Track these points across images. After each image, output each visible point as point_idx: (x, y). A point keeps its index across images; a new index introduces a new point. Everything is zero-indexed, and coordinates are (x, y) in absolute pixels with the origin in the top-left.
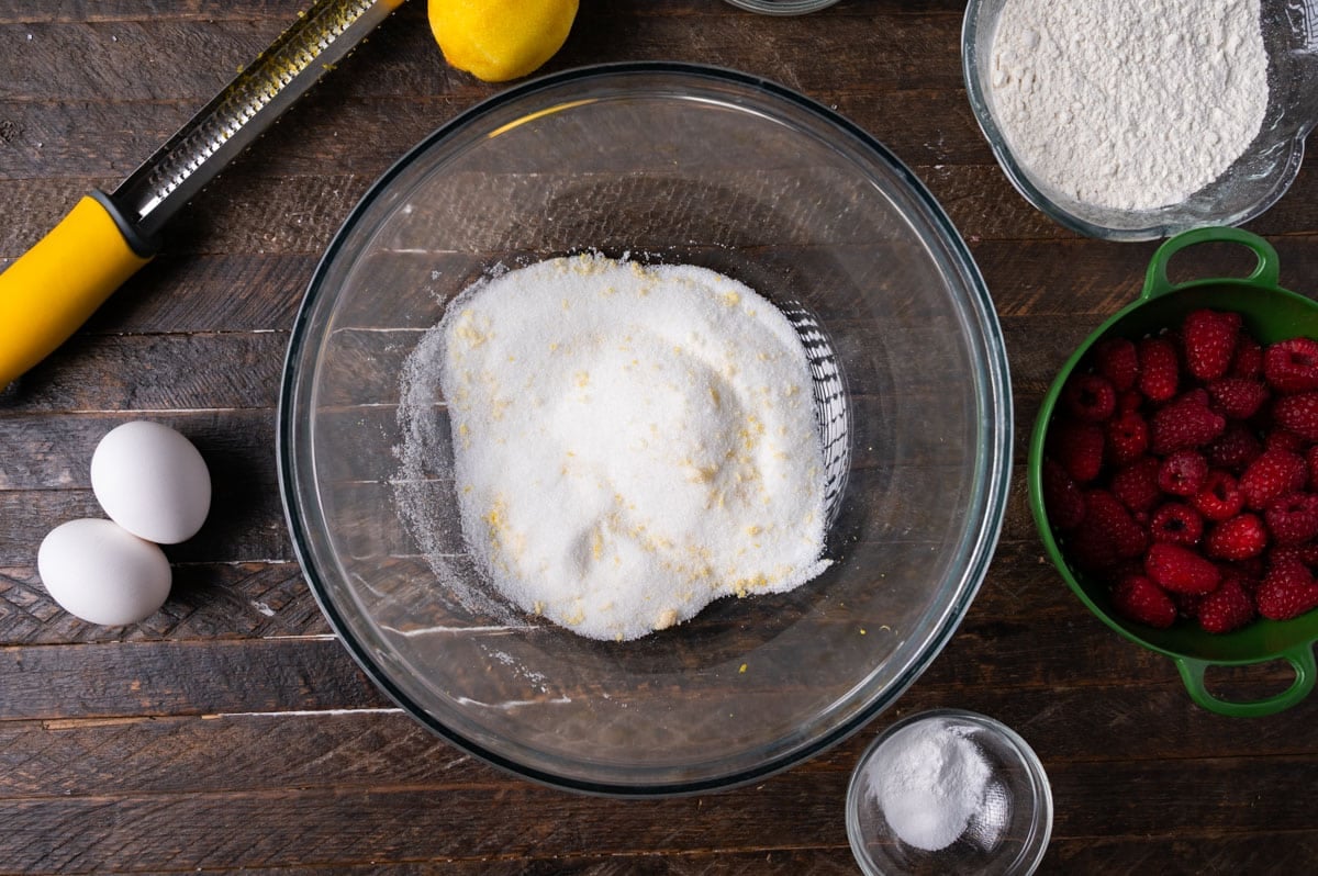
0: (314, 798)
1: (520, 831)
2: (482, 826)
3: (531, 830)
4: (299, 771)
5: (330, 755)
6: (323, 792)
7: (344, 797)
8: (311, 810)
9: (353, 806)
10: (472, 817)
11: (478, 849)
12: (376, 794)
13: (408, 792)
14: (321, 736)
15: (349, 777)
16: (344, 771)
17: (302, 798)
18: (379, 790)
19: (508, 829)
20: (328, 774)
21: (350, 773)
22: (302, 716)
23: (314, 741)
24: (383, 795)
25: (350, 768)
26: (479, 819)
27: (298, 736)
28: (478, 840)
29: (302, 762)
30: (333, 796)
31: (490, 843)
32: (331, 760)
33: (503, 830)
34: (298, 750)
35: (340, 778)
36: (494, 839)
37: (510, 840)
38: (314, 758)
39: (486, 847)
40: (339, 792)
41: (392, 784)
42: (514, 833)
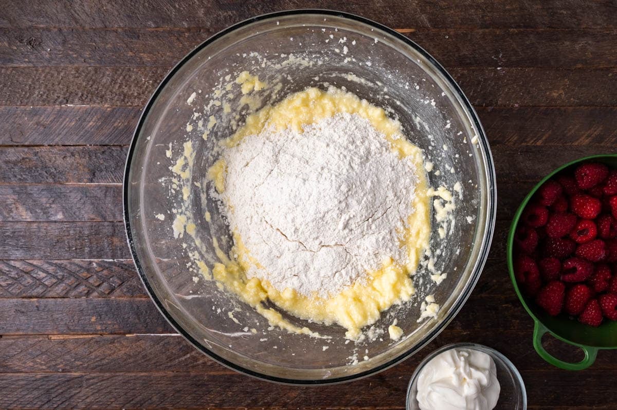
0: (180, 376)
1: (281, 396)
2: (262, 392)
3: (286, 395)
4: (173, 363)
5: (188, 355)
6: (185, 373)
7: (195, 376)
8: (179, 382)
9: (199, 381)
10: (258, 388)
11: (260, 404)
12: (210, 375)
13: (226, 375)
14: (184, 346)
15: (196, 367)
16: (195, 363)
17: (174, 376)
18: (212, 373)
19: (275, 394)
20: (187, 365)
21: (198, 365)
22: (175, 336)
23: (181, 349)
24: (214, 376)
25: (198, 362)
26: (261, 389)
27: (173, 346)
28: (260, 399)
29: (175, 359)
30: (189, 376)
31: (266, 401)
32: (189, 358)
33: (273, 395)
34: (172, 353)
35: (193, 367)
36: (268, 399)
37: (276, 400)
38: (181, 356)
39: (264, 403)
40: (193, 374)
41: (218, 370)
42: (278, 396)
